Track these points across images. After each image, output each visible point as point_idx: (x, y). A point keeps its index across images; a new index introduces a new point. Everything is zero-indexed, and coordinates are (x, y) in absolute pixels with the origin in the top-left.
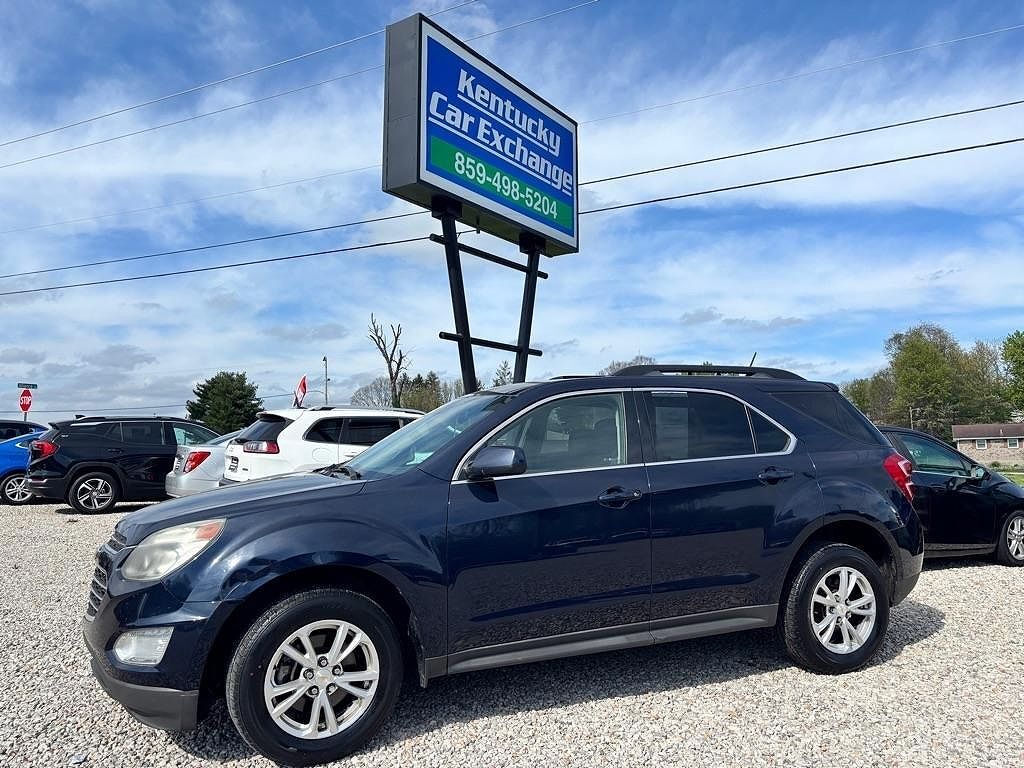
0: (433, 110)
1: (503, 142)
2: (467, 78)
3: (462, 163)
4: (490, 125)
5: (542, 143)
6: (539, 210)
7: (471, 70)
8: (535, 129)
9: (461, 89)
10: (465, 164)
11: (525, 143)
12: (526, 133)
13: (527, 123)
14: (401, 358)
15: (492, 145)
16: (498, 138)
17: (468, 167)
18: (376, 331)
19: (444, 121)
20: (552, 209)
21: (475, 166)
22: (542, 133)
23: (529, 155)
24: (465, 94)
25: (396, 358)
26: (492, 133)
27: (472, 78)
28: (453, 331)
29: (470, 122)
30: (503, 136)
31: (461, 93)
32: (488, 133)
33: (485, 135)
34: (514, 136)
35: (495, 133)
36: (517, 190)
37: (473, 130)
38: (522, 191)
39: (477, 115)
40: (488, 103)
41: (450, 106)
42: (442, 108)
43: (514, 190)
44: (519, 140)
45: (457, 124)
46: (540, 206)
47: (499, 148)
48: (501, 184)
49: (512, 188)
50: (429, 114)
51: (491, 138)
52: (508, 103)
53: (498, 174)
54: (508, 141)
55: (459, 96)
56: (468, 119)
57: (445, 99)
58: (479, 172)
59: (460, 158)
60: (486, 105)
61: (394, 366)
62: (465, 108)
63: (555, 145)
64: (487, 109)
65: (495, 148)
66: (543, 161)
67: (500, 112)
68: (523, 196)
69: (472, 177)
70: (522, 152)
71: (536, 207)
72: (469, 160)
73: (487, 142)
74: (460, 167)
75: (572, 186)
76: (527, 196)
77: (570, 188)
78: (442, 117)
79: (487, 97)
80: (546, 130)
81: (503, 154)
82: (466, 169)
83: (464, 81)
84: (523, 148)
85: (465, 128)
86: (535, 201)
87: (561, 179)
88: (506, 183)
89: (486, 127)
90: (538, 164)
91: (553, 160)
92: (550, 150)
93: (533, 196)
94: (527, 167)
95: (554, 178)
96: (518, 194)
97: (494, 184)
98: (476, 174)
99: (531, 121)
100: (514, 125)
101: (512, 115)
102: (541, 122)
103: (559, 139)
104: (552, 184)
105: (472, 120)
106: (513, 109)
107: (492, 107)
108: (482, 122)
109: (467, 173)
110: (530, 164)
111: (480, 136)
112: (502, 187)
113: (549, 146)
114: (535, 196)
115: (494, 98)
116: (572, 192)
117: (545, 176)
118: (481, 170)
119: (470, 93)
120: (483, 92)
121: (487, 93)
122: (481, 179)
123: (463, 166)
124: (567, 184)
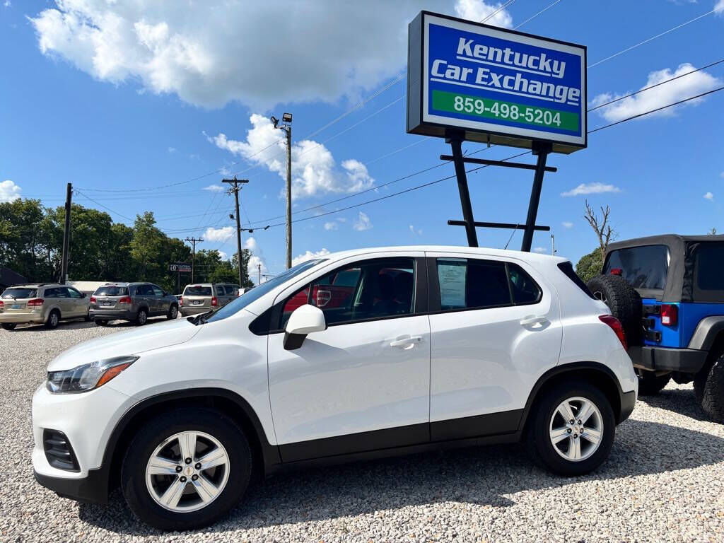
0: (434, 72)
1: (501, 81)
2: (466, 42)
3: (459, 103)
4: (488, 70)
5: (545, 71)
6: (541, 122)
7: (468, 36)
8: (536, 63)
9: (460, 51)
10: (464, 103)
11: (524, 75)
12: (527, 68)
13: (528, 60)
14: (610, 232)
15: (490, 84)
16: (495, 78)
17: (466, 104)
18: (590, 212)
19: (445, 78)
20: (557, 119)
21: (473, 103)
22: (544, 63)
23: (529, 84)
24: (464, 55)
25: (606, 232)
26: (490, 77)
27: (471, 41)
28: (462, 219)
29: (469, 74)
30: (501, 76)
31: (460, 55)
32: (487, 77)
33: (483, 79)
34: (513, 73)
35: (494, 75)
36: (516, 112)
37: (471, 78)
38: (522, 112)
39: (475, 67)
40: (487, 55)
41: (449, 66)
42: (442, 69)
43: (513, 112)
44: (519, 76)
45: (456, 77)
46: (542, 119)
47: (497, 84)
48: (499, 110)
49: (510, 111)
50: (431, 76)
51: (490, 79)
52: (508, 52)
53: (496, 104)
54: (507, 78)
55: (458, 57)
56: (466, 71)
57: (445, 62)
58: (480, 107)
59: (459, 100)
60: (485, 57)
61: (604, 238)
62: (462, 64)
63: (559, 69)
64: (486, 60)
65: (493, 86)
66: (545, 85)
67: (499, 59)
68: (523, 115)
69: (471, 111)
70: (522, 83)
71: (536, 121)
72: (467, 99)
73: (486, 83)
74: (459, 106)
75: (580, 98)
76: (527, 114)
77: (577, 100)
78: (442, 76)
79: (485, 52)
80: (549, 60)
81: (503, 88)
82: (465, 106)
83: (463, 46)
84: (522, 80)
85: (464, 78)
86: (535, 116)
87: (567, 94)
88: (505, 109)
89: (484, 73)
90: (539, 88)
91: (556, 82)
92: (553, 76)
93: (533, 113)
94: (528, 93)
95: (557, 95)
96: (517, 115)
97: (492, 111)
98: (475, 108)
99: (532, 58)
100: (513, 65)
101: (512, 58)
102: (543, 56)
103: (563, 64)
104: (556, 100)
105: (471, 71)
106: (513, 53)
107: (490, 57)
108: (481, 70)
109: (466, 109)
110: (531, 90)
111: (478, 80)
112: (501, 112)
113: (552, 72)
114: (536, 112)
115: (492, 50)
116: (579, 102)
117: (547, 96)
118: (479, 104)
119: (469, 53)
120: (481, 49)
121: (485, 48)
122: (479, 110)
123: (462, 105)
124: (573, 97)
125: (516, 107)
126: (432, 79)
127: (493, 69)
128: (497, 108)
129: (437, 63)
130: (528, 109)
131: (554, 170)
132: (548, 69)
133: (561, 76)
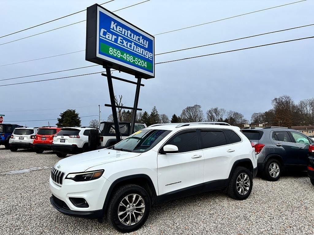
0: (101, 34)
1: (127, 44)
3: (111, 51)
4: (122, 39)
5: (141, 44)
6: (140, 65)
7: (115, 21)
8: (139, 39)
10: (113, 51)
11: (135, 44)
12: (136, 41)
13: (136, 38)
15: (123, 45)
16: (125, 43)
19: (105, 38)
20: (145, 65)
21: (117, 52)
22: (141, 41)
23: (137, 48)
24: (113, 29)
26: (123, 41)
27: (116, 24)
30: (127, 42)
31: (111, 29)
32: (122, 41)
33: (120, 42)
34: (131, 42)
35: (124, 41)
36: (132, 59)
37: (116, 40)
38: (134, 59)
39: (118, 36)
40: (122, 32)
41: (107, 33)
42: (105, 34)
43: (131, 59)
44: (133, 43)
46: (140, 64)
47: (126, 46)
49: (130, 58)
50: (100, 36)
51: (123, 43)
52: (129, 32)
54: (129, 44)
55: (111, 30)
56: (114, 37)
57: (106, 31)
58: (119, 54)
59: (111, 50)
60: (121, 32)
62: (113, 34)
64: (121, 34)
65: (124, 46)
66: (142, 49)
67: (126, 34)
68: (134, 61)
69: (116, 55)
70: (134, 46)
71: (139, 64)
72: (114, 50)
73: (121, 44)
74: (111, 52)
75: (152, 57)
76: (136, 61)
77: (152, 58)
78: (105, 37)
79: (121, 30)
80: (143, 39)
81: (127, 48)
82: (113, 53)
83: (113, 25)
84: (134, 45)
85: (113, 40)
86: (139, 62)
87: (148, 55)
88: (128, 57)
89: (121, 39)
90: (140, 51)
91: (145, 49)
92: (144, 46)
93: (138, 60)
94: (136, 51)
95: (146, 55)
96: (132, 60)
97: (123, 57)
98: (117, 54)
99: (137, 37)
100: (131, 38)
101: (131, 35)
102: (141, 37)
103: (147, 42)
104: (145, 57)
105: (116, 37)
106: (131, 33)
107: (123, 33)
108: (120, 38)
109: (114, 54)
110: (137, 51)
111: (119, 42)
112: (127, 58)
113: (144, 45)
114: (139, 61)
115: (124, 30)
116: (152, 59)
117: (142, 54)
118: (119, 53)
119: (115, 29)
120: (120, 28)
121: (121, 28)
122: (119, 56)
123: (112, 52)
124: (151, 56)
125: (132, 57)
126: (100, 37)
127: (124, 39)
128: (125, 56)
129: (102, 30)
130: (136, 59)
131: (143, 85)
132: (143, 43)
133: (147, 47)
